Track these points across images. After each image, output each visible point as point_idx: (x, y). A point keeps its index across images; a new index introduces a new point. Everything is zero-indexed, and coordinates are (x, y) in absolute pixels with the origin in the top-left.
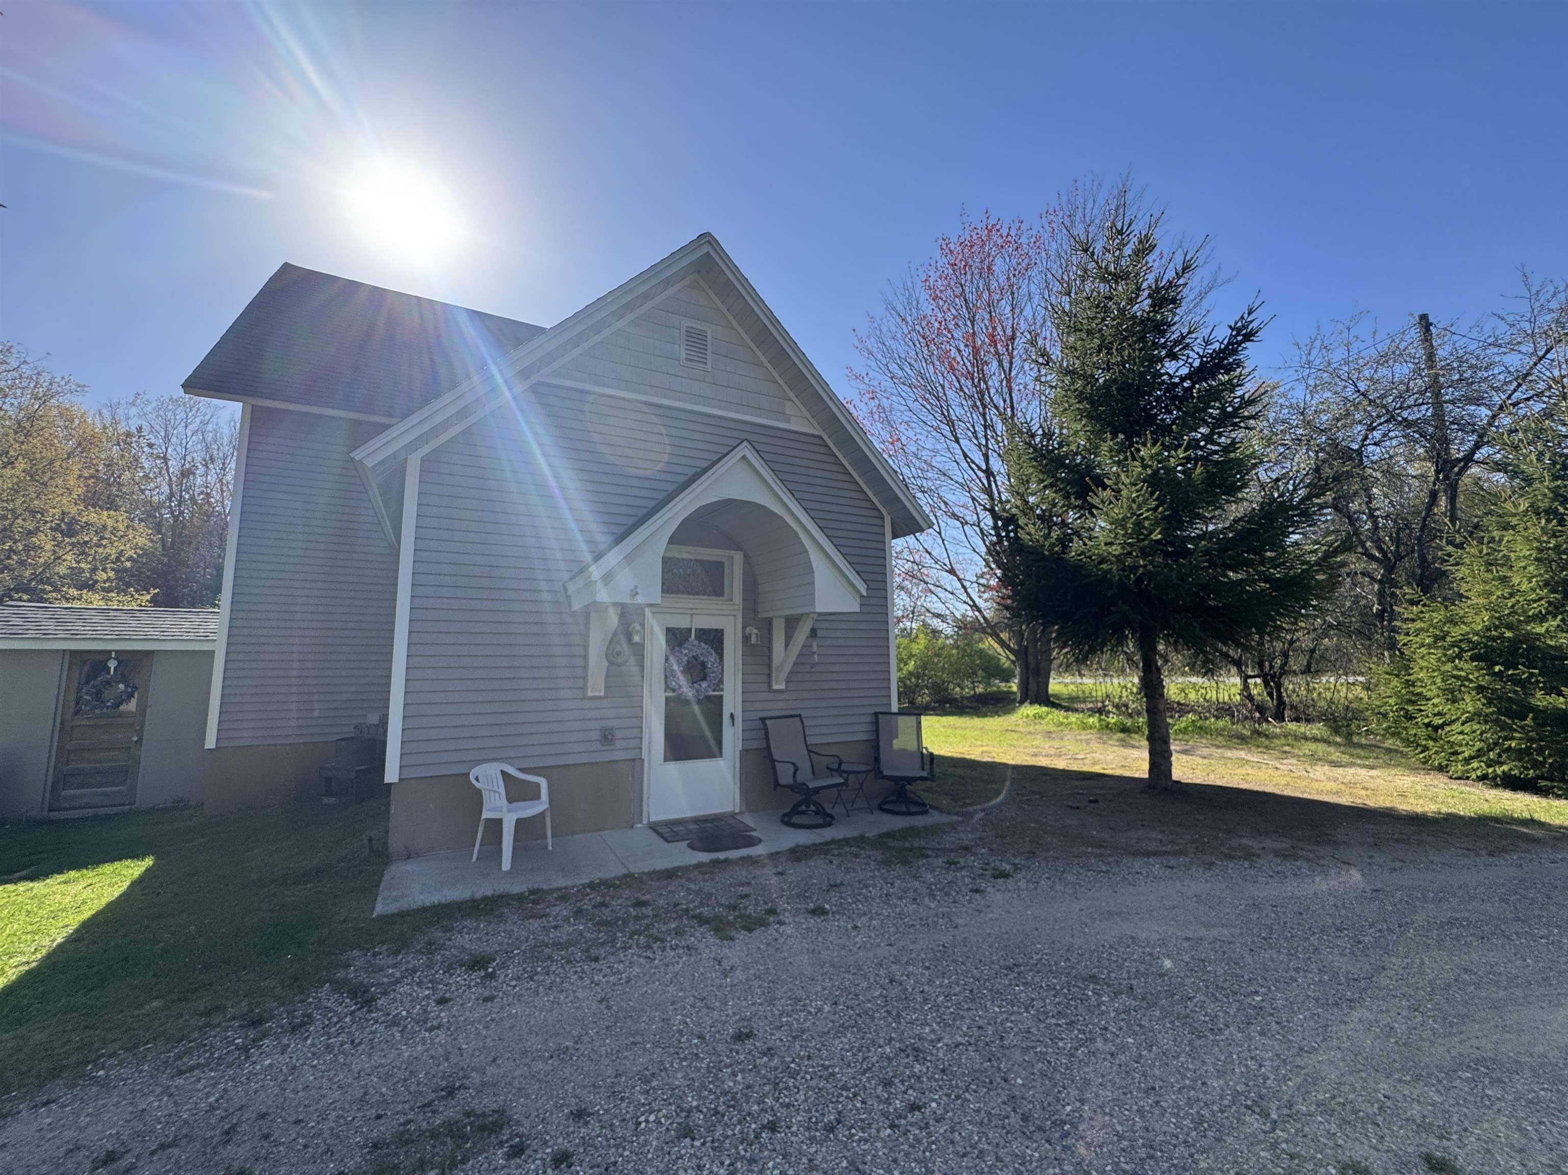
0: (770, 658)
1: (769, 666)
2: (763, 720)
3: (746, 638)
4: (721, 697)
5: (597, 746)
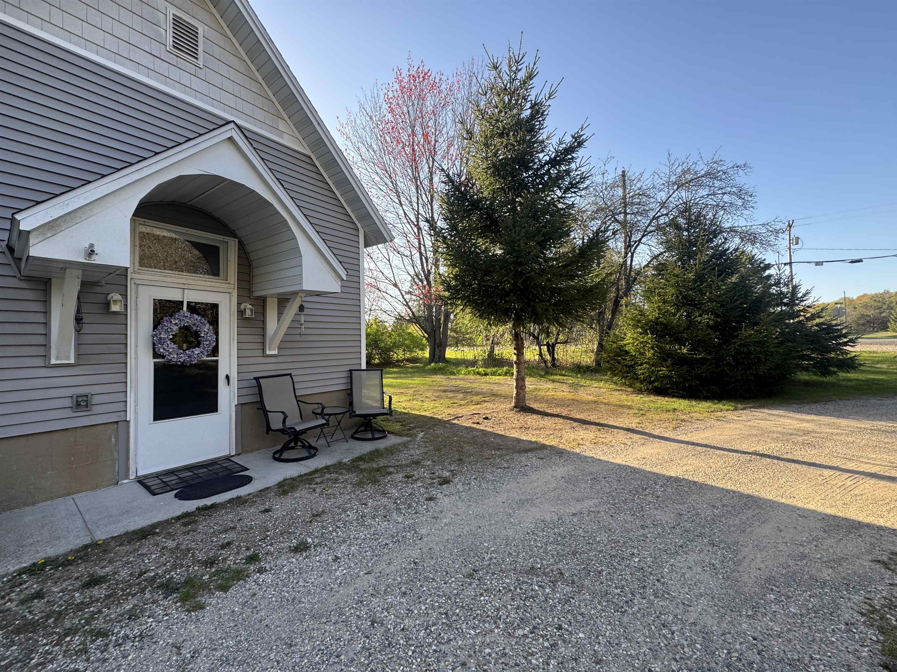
0: (264, 329)
1: (264, 335)
2: (257, 379)
3: (241, 312)
4: (217, 361)
5: (68, 413)
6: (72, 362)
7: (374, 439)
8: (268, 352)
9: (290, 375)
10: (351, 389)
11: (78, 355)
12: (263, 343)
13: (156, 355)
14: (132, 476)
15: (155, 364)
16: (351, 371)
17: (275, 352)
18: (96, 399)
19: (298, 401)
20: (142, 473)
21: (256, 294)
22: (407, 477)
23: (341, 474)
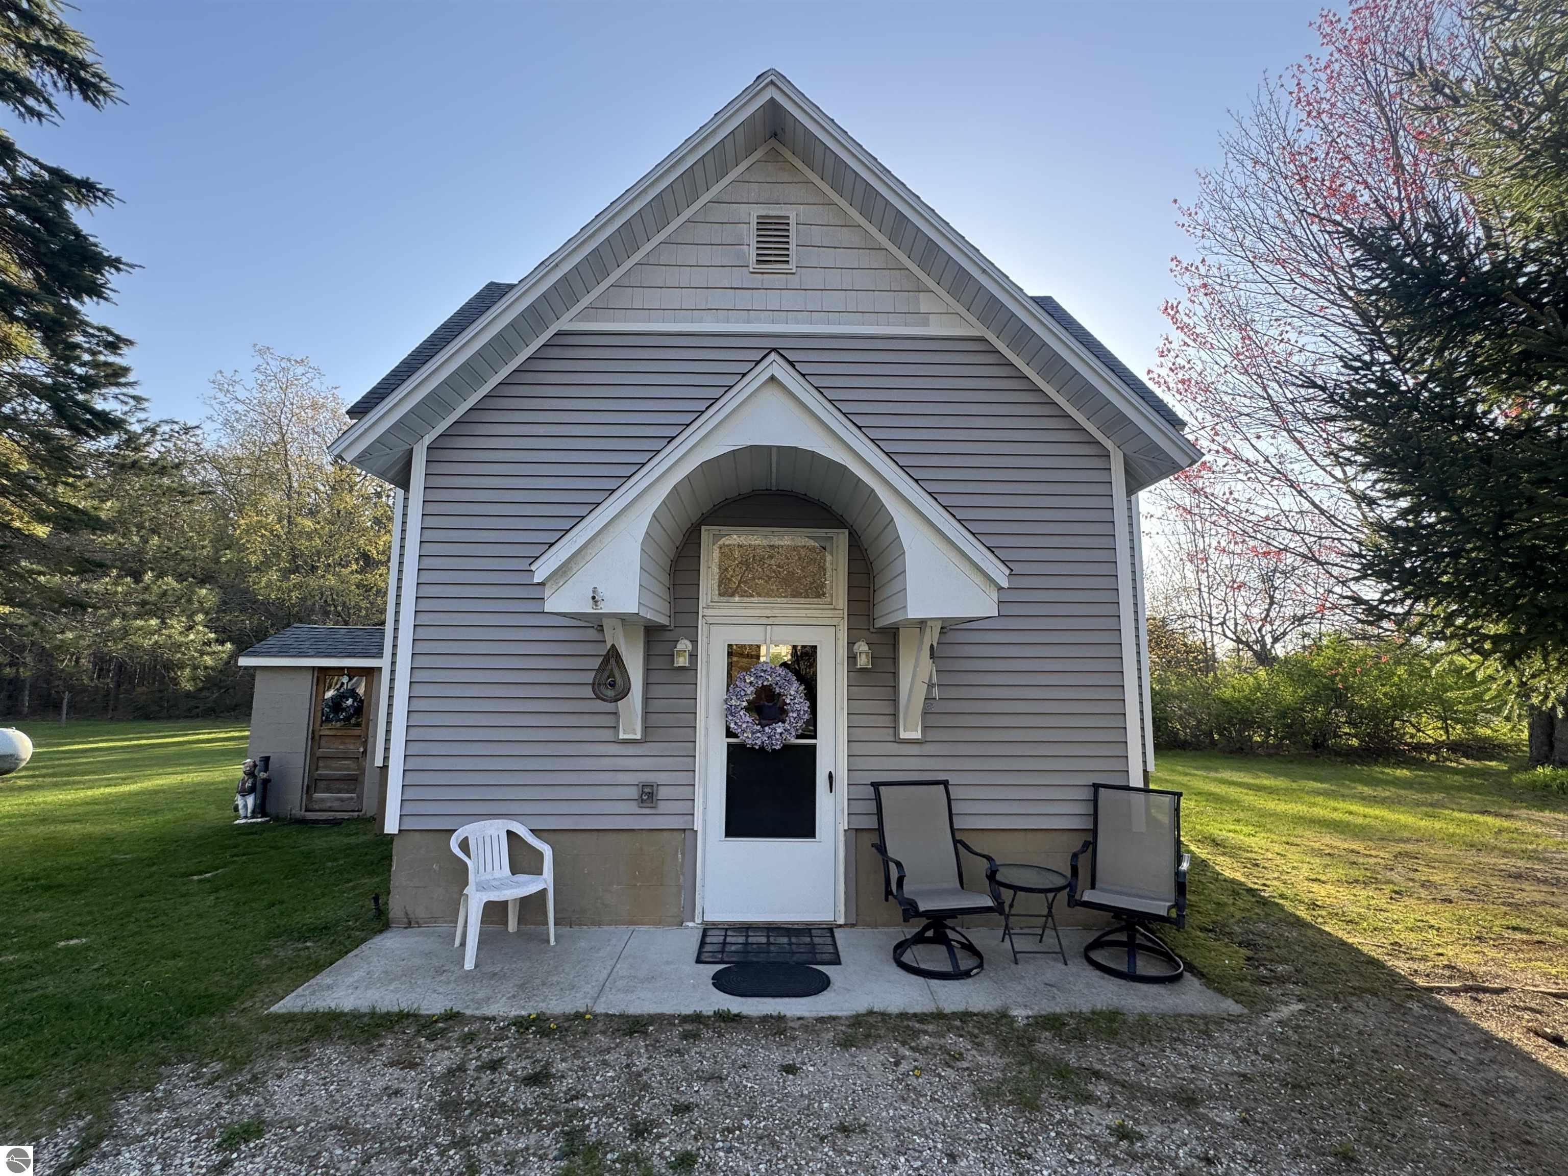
0: (895, 688)
1: (895, 701)
2: (876, 786)
3: (852, 658)
4: (814, 747)
5: (633, 808)
6: (638, 737)
7: (1132, 977)
8: (903, 735)
9: (945, 783)
10: (1094, 831)
11: (646, 728)
12: (895, 716)
13: (729, 733)
14: (698, 920)
15: (729, 745)
16: (1096, 787)
17: (917, 735)
18: (663, 793)
19: (956, 842)
20: (709, 918)
21: (880, 623)
22: (1122, 1133)
23: (978, 1045)
